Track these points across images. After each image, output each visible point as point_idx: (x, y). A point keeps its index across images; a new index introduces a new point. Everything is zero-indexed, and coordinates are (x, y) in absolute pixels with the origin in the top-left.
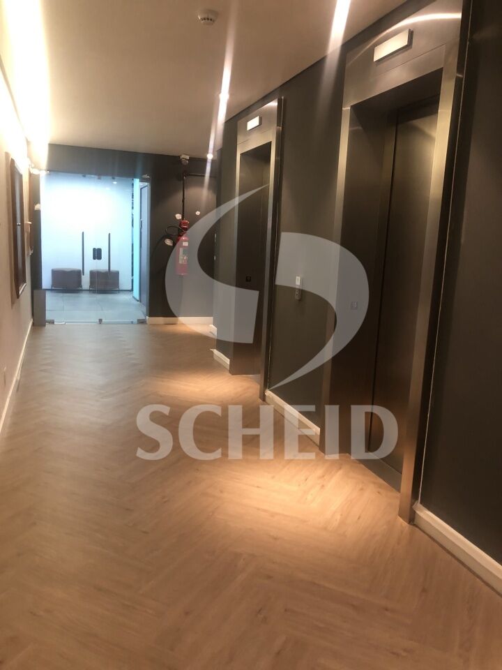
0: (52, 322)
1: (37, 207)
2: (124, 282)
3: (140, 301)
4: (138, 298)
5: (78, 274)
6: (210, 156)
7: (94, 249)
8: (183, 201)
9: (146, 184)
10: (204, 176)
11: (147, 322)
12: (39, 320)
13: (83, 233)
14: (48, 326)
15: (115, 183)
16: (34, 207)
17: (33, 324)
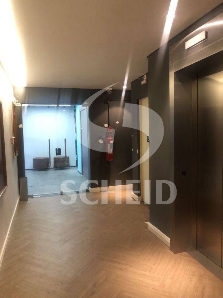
0: (32, 196)
1: (20, 126)
2: (72, 162)
3: (82, 174)
4: (81, 172)
5: (47, 160)
6: (125, 87)
7: (56, 149)
8: (109, 116)
9: (85, 107)
10: (120, 100)
11: (90, 191)
12: (24, 196)
13: (49, 140)
14: (30, 200)
15: (64, 110)
16: (19, 126)
17: (20, 200)
